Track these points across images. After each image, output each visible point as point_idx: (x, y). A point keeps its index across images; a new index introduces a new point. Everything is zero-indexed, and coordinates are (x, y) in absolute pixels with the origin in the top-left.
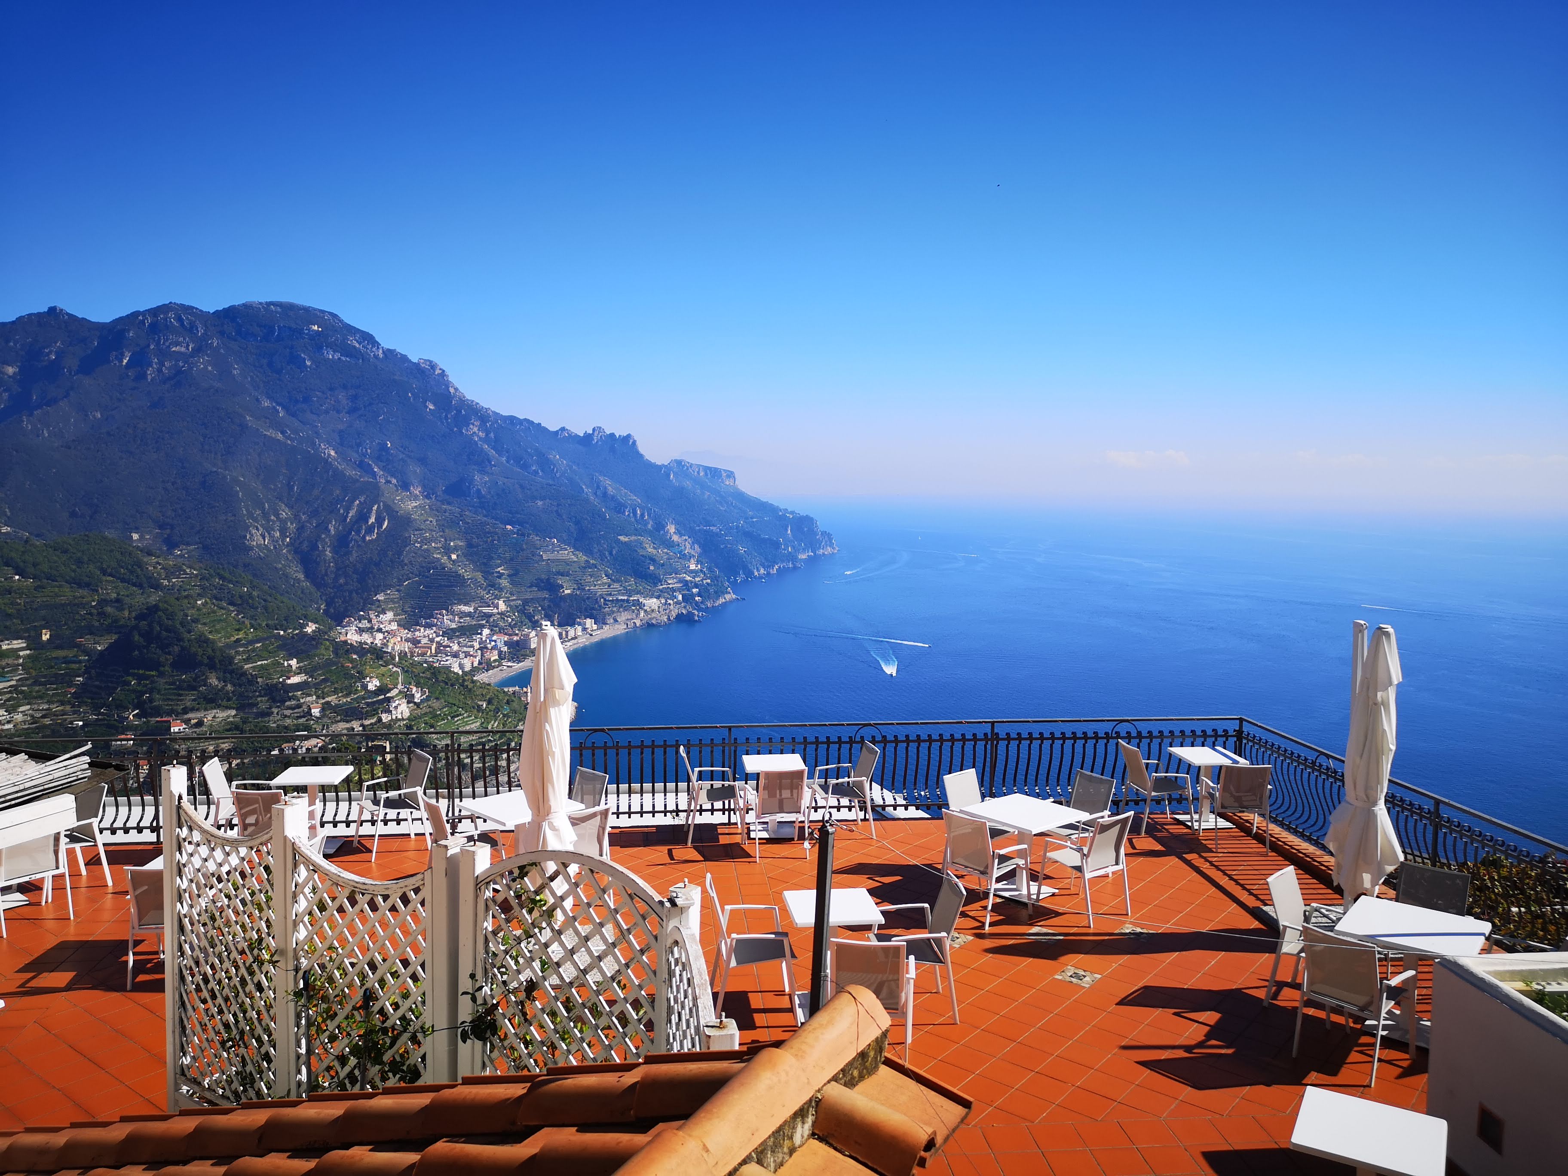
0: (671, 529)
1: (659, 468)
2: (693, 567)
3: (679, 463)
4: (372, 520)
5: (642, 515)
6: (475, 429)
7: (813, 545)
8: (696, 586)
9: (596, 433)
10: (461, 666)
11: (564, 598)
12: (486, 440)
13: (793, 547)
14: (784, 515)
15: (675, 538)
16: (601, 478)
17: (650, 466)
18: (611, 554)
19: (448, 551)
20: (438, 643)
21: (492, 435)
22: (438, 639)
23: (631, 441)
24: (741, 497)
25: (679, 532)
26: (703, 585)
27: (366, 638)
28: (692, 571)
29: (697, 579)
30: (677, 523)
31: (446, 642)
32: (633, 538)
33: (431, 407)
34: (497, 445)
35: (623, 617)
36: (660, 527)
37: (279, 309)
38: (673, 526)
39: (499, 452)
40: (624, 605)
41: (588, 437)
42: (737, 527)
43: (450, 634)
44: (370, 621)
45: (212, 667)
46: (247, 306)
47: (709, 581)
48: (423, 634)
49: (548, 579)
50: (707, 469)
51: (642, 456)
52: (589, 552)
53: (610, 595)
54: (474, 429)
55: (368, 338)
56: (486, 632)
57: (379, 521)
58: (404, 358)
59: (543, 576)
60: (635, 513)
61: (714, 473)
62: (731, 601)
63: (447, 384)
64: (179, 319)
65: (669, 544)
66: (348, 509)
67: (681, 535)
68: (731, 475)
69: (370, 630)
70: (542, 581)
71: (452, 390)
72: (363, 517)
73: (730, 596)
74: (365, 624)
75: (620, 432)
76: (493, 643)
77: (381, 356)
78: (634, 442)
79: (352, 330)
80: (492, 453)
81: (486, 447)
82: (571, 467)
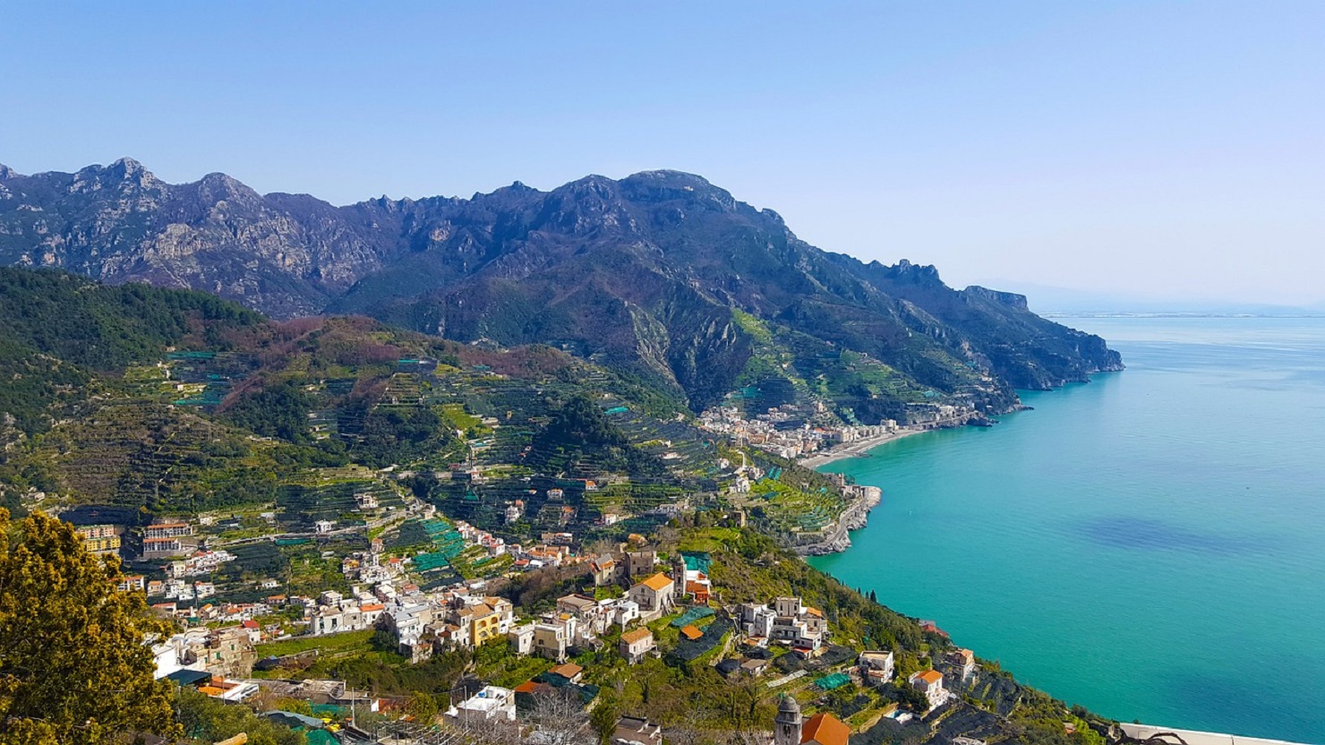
0: (966, 345)
1: (957, 293)
2: (985, 379)
3: (975, 288)
4: (725, 336)
5: (940, 335)
6: (804, 264)
7: (1100, 362)
8: (988, 396)
9: (902, 265)
10: (788, 454)
11: (871, 403)
12: (812, 273)
13: (1080, 364)
14: (1072, 335)
15: (969, 354)
16: (905, 302)
17: (949, 291)
18: (912, 366)
19: (781, 362)
20: (771, 433)
21: (816, 269)
22: (771, 431)
23: (933, 271)
24: (1032, 318)
25: (972, 349)
26: (993, 395)
27: (718, 427)
28: (984, 383)
29: (988, 390)
30: (971, 341)
31: (777, 433)
33: (771, 247)
34: (821, 276)
35: (921, 420)
36: (956, 344)
37: (664, 176)
38: (967, 344)
39: (822, 282)
40: (922, 410)
41: (895, 269)
42: (1027, 345)
43: (780, 427)
44: (721, 414)
45: (614, 444)
46: (643, 175)
47: (1000, 392)
48: (758, 425)
49: (859, 387)
50: (1000, 294)
51: (941, 283)
52: (893, 364)
53: (911, 401)
54: (804, 265)
55: (725, 194)
56: (808, 426)
57: (730, 336)
58: (752, 209)
59: (855, 384)
60: (934, 332)
61: (1006, 298)
62: (1020, 410)
63: (784, 227)
64: (596, 187)
65: (964, 359)
66: (707, 328)
67: (974, 351)
68: (1023, 299)
69: (721, 420)
70: (854, 387)
71: (787, 232)
72: (718, 335)
73: (1019, 406)
74: (717, 416)
75: (923, 264)
76: (813, 436)
77: (735, 208)
78: (936, 272)
79: (714, 188)
80: (817, 283)
81: (812, 278)
82: (879, 294)
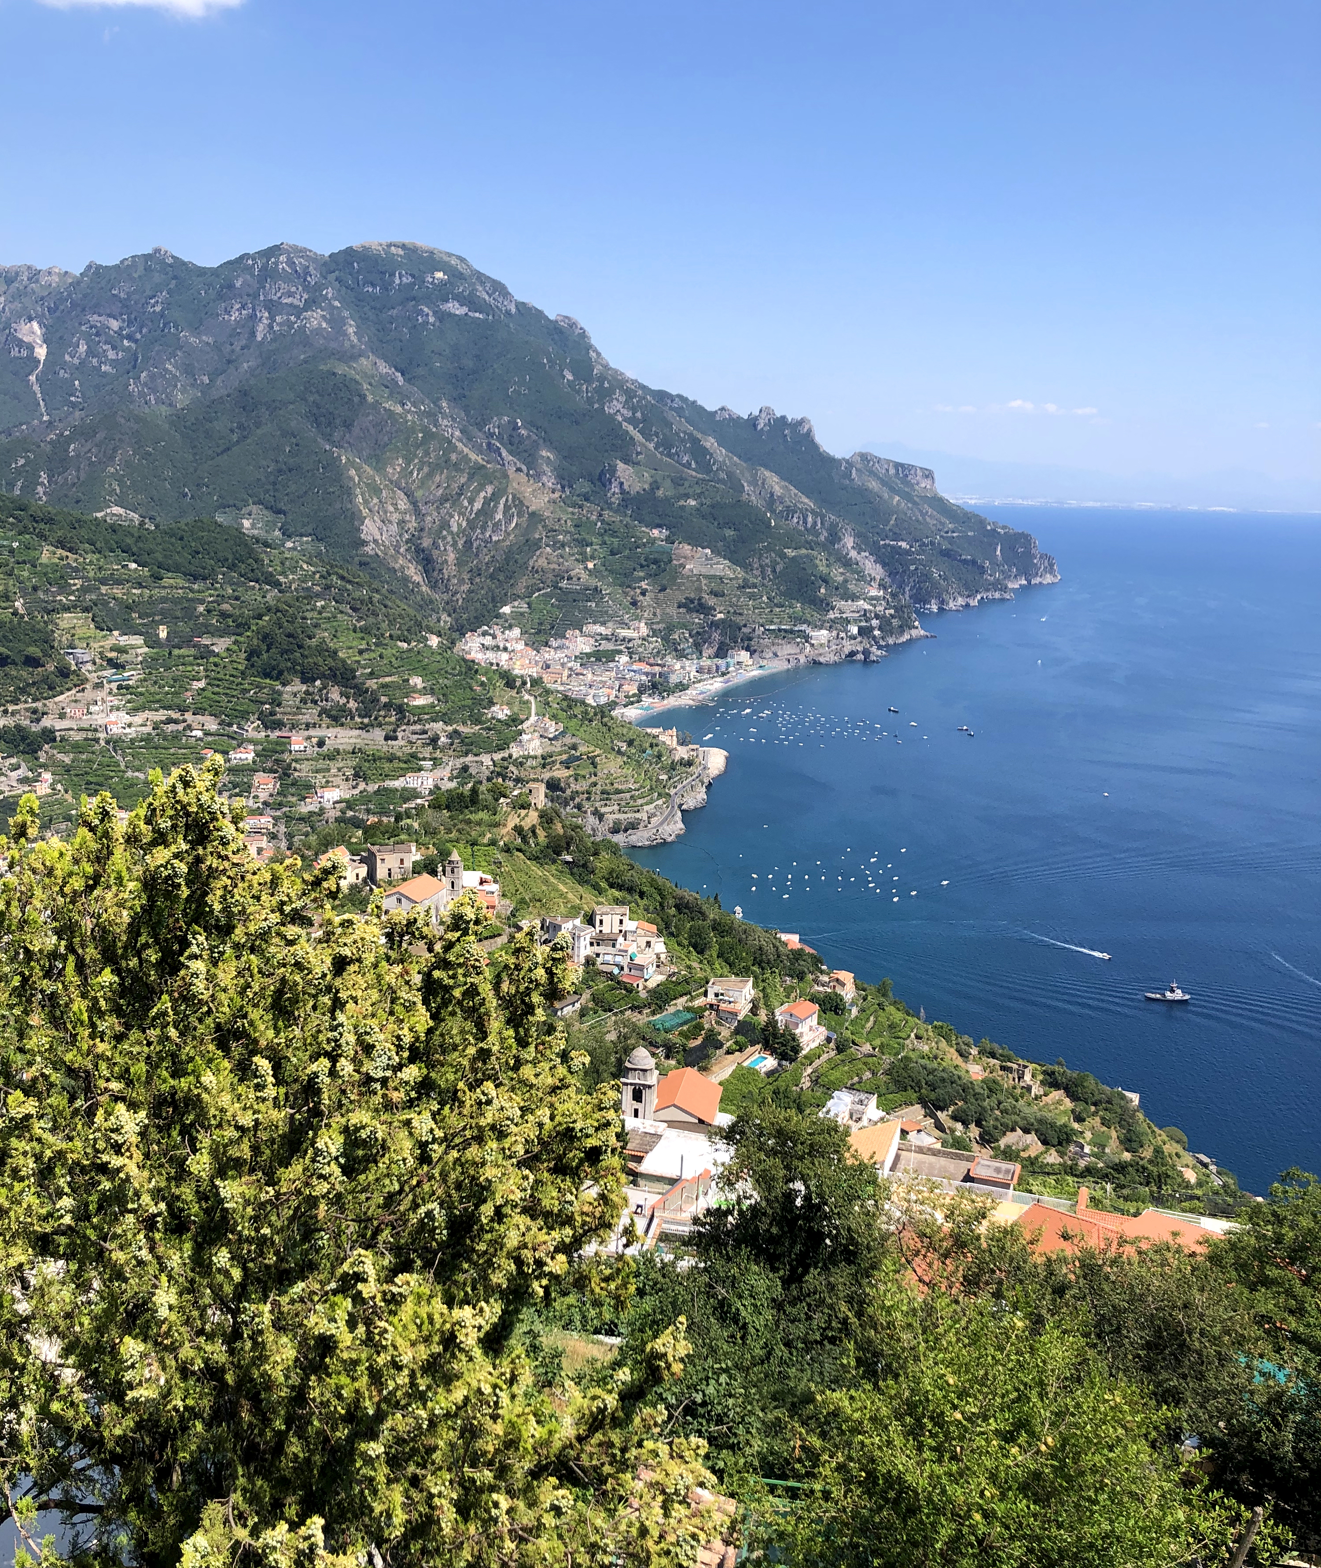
0: (849, 541)
1: (838, 462)
2: (873, 592)
3: (864, 457)
4: (499, 516)
5: (815, 523)
6: (620, 406)
7: (1027, 569)
8: (877, 617)
9: (763, 415)
10: (596, 698)
11: (716, 624)
12: (632, 421)
13: (1002, 573)
14: (994, 530)
15: (853, 554)
16: (767, 473)
17: (829, 461)
18: (774, 571)
19: (584, 558)
20: (570, 669)
21: (639, 415)
22: (569, 663)
23: (806, 427)
24: (939, 504)
25: (858, 547)
26: (884, 616)
27: (492, 656)
28: (872, 598)
29: (878, 608)
30: (858, 535)
31: (579, 668)
32: (804, 551)
33: (570, 377)
34: (645, 427)
35: (787, 649)
36: (834, 537)
37: (401, 252)
38: (852, 539)
39: (648, 437)
40: (787, 635)
41: (752, 422)
42: (932, 543)
43: (585, 659)
44: (494, 637)
45: (334, 679)
47: (892, 611)
48: (549, 655)
49: (699, 600)
50: (897, 465)
51: (817, 446)
52: (747, 567)
53: (772, 623)
54: (616, 407)
55: (499, 288)
56: (624, 659)
57: (508, 517)
58: (540, 313)
59: (692, 596)
60: (805, 522)
61: (907, 471)
62: (919, 639)
63: (589, 347)
64: (291, 264)
65: (847, 563)
66: (471, 501)
67: (861, 551)
68: (928, 475)
69: (497, 648)
70: (692, 601)
71: (593, 355)
72: (489, 512)
73: (919, 632)
74: (488, 641)
75: (792, 415)
76: (633, 673)
77: (513, 310)
78: (810, 429)
79: (481, 278)
80: (638, 437)
81: (630, 428)
82: (730, 459)
